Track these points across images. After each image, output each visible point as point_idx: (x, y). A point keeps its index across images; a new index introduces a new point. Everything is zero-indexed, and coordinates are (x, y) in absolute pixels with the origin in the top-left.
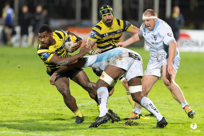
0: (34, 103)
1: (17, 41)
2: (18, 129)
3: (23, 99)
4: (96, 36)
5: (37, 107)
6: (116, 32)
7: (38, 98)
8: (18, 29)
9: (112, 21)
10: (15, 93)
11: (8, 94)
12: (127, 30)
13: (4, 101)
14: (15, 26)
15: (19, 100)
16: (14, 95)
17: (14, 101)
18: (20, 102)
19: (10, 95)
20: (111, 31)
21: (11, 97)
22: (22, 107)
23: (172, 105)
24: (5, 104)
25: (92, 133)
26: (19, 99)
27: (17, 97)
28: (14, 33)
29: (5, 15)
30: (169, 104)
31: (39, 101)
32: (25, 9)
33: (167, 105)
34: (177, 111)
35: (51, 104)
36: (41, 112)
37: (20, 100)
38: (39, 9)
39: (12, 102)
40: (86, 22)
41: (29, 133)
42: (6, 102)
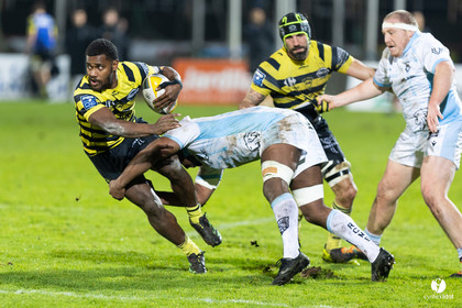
0: (98, 227)
1: (60, 89)
2: (63, 286)
3: (75, 219)
4: (265, 82)
5: (106, 235)
6: (313, 75)
7: (108, 217)
8: (64, 63)
9: (306, 49)
10: (57, 205)
11: (42, 208)
12: (340, 70)
13: (32, 222)
14: (57, 55)
15: (64, 222)
16: (56, 209)
17: (55, 222)
18: (68, 225)
19: (47, 210)
20: (303, 72)
21: (48, 214)
22: (72, 237)
23: (406, 232)
24: (35, 230)
25: (229, 295)
26: (66, 218)
27: (63, 215)
28: (55, 72)
29: (33, 31)
30: (401, 231)
31: (112, 222)
32: (80, 18)
33: (396, 233)
34: (419, 246)
35: (137, 231)
36: (115, 248)
37: (69, 222)
38: (111, 18)
39: (50, 225)
40: (215, 48)
41: (87, 295)
42: (37, 226)
